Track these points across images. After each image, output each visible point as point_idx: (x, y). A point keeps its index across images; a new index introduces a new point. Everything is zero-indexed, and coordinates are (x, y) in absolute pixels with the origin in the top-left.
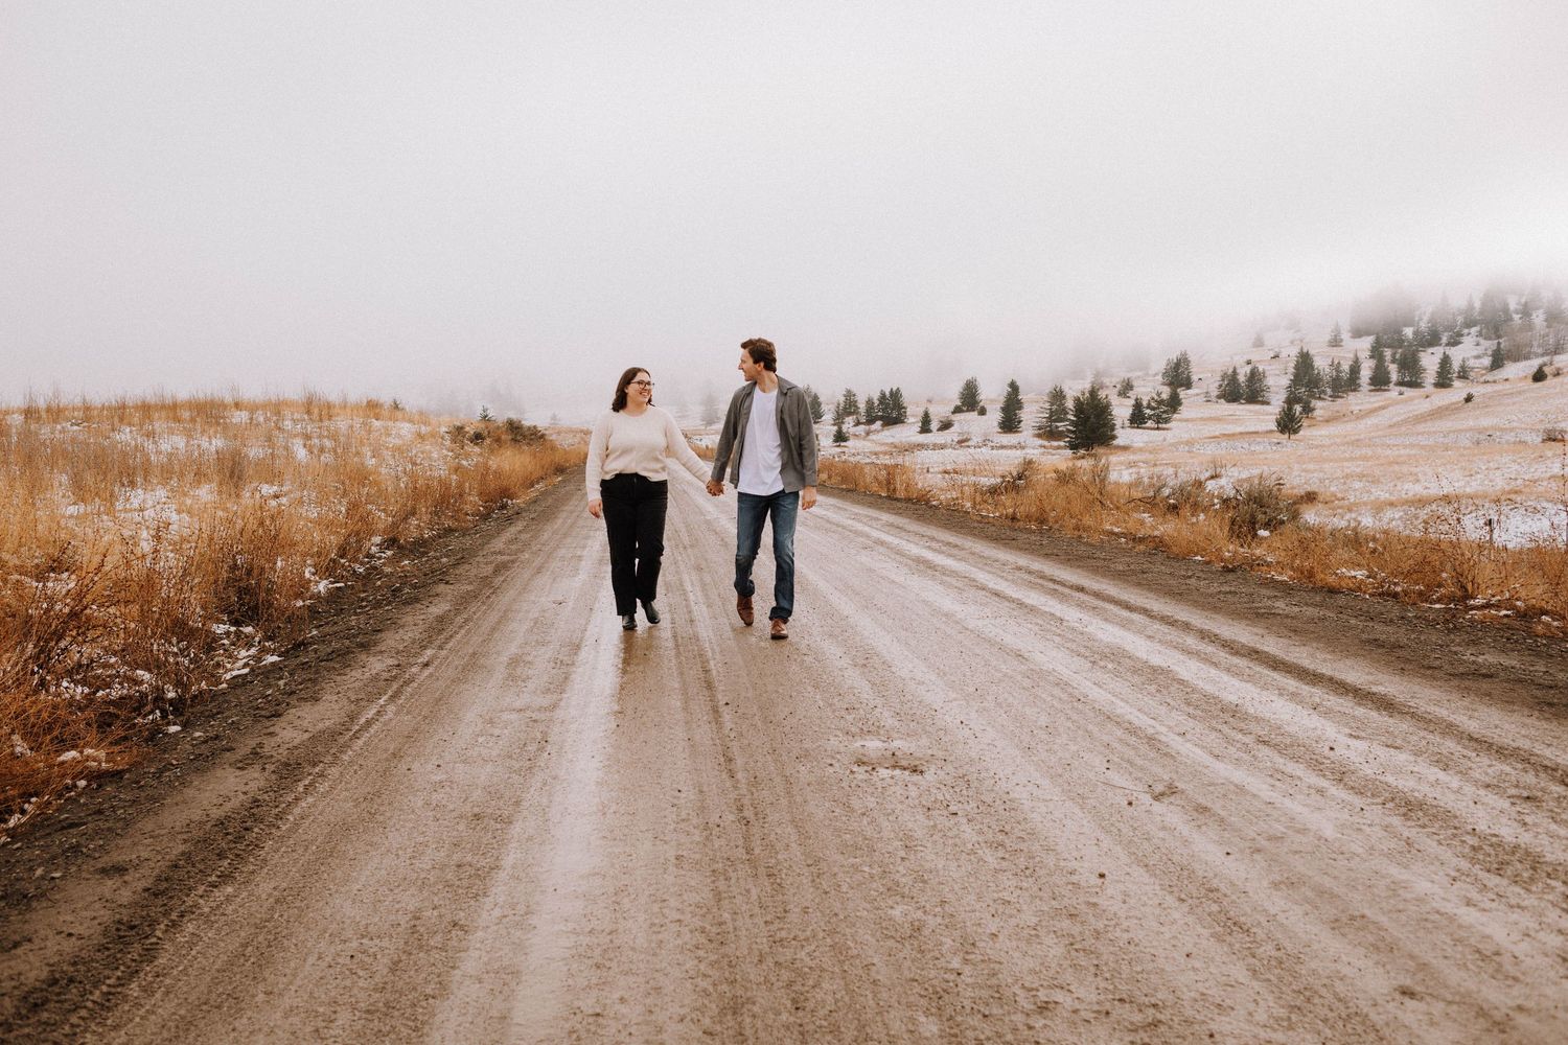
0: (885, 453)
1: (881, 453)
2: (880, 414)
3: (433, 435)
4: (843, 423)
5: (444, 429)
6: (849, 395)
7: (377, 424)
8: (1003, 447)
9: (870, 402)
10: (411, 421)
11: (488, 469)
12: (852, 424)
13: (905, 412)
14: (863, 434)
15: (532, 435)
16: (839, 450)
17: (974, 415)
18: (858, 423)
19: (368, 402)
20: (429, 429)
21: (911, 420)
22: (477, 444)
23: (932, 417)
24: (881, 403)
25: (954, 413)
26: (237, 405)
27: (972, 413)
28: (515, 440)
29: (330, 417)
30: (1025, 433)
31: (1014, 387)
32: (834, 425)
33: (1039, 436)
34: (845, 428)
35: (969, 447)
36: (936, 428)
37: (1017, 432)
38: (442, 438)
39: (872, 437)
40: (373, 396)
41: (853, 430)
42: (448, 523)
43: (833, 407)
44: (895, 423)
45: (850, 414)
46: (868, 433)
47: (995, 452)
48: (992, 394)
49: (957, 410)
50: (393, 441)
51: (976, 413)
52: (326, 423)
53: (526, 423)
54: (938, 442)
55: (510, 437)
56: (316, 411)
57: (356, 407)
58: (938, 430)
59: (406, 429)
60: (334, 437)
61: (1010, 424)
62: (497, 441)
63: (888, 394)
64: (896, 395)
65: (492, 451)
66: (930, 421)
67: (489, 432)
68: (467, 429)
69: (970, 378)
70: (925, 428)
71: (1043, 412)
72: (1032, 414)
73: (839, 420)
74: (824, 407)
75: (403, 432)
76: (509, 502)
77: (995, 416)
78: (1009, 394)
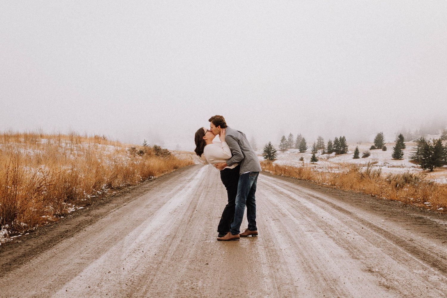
0: (336, 168)
1: (334, 167)
2: (334, 149)
3: (123, 151)
4: (316, 153)
5: (127, 149)
6: (320, 140)
7: (100, 146)
8: (393, 167)
9: (330, 143)
10: (113, 145)
11: (144, 165)
12: (321, 153)
13: (347, 148)
14: (326, 158)
15: (165, 153)
16: (313, 165)
17: (380, 151)
18: (324, 153)
19: (95, 136)
20: (121, 148)
21: (350, 152)
22: (141, 155)
23: (360, 151)
24: (335, 143)
25: (371, 149)
26: (42, 136)
27: (380, 150)
28: (157, 155)
29: (80, 142)
30: (405, 160)
31: (401, 138)
32: (312, 153)
33: (412, 162)
34: (316, 155)
35: (377, 166)
36: (362, 156)
37: (401, 159)
38: (126, 152)
39: (330, 160)
40: (97, 134)
41: (321, 156)
42: (129, 183)
43: (312, 145)
44: (343, 154)
45: (320, 148)
46: (328, 158)
47: (389, 169)
48: (390, 140)
49: (373, 148)
50: (106, 153)
51: (382, 150)
52: (79, 144)
53: (163, 148)
54: (362, 163)
55: (155, 153)
56: (75, 140)
57: (91, 139)
58: (362, 157)
59: (112, 148)
60: (83, 150)
61: (398, 155)
62: (149, 155)
63: (339, 139)
64: (343, 140)
65: (147, 158)
66: (359, 153)
67: (146, 151)
68: (137, 149)
69: (379, 132)
70: (356, 156)
71: (414, 150)
72: (410, 150)
73: (315, 151)
74: (308, 145)
75: (110, 149)
76: (152, 177)
77: (390, 151)
78: (398, 141)
